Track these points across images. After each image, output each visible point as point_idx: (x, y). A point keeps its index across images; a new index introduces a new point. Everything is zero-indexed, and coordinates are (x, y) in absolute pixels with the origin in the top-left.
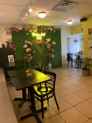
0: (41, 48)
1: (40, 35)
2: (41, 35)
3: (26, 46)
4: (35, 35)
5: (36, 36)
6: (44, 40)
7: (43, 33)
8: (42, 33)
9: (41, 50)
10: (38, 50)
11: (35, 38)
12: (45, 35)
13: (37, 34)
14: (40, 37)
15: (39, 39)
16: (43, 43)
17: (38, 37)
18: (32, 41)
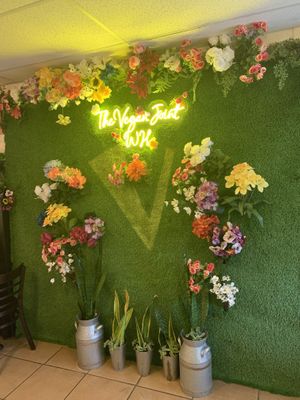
0: (148, 206)
1: (144, 118)
2: (152, 113)
3: (43, 192)
4: (111, 123)
5: (117, 126)
6: (169, 155)
7: (168, 102)
8: (157, 106)
9: (145, 224)
10: (130, 217)
11: (110, 139)
12: (179, 114)
13: (122, 113)
14: (142, 131)
15: (135, 145)
16: (165, 176)
17: (133, 134)
18: (90, 163)
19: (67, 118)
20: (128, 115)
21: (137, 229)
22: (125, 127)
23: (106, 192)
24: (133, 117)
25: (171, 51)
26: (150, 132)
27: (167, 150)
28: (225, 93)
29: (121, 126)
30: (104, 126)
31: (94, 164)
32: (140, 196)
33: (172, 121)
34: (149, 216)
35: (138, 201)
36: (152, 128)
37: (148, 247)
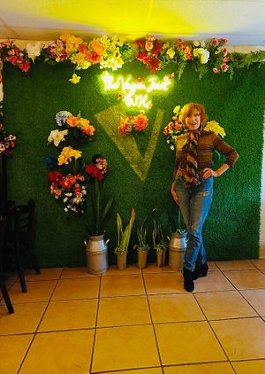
0: (143, 150)
1: (141, 86)
2: (147, 84)
3: (56, 136)
4: (115, 87)
5: (120, 89)
6: (160, 114)
7: (161, 78)
8: (152, 79)
9: (140, 163)
10: (128, 158)
11: (115, 99)
12: (168, 86)
13: (125, 81)
14: (141, 96)
15: (134, 105)
16: (157, 128)
17: (134, 97)
18: (96, 115)
19: (79, 78)
20: (130, 82)
21: (133, 167)
22: (127, 91)
23: (108, 139)
24: (133, 84)
25: (170, 44)
26: (146, 96)
27: (159, 111)
28: (200, 77)
29: (124, 89)
30: (109, 89)
31: (98, 116)
32: (137, 143)
33: (162, 91)
34: (144, 157)
35: (135, 146)
36: (148, 94)
37: (142, 179)
